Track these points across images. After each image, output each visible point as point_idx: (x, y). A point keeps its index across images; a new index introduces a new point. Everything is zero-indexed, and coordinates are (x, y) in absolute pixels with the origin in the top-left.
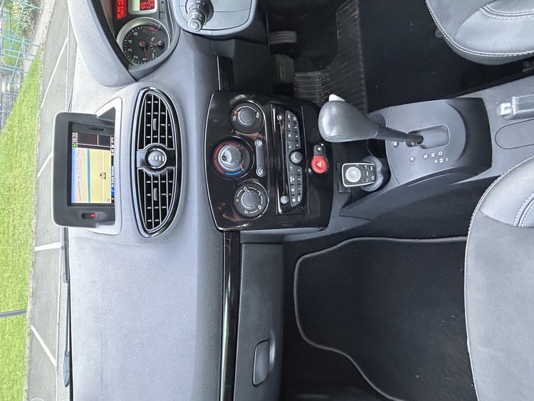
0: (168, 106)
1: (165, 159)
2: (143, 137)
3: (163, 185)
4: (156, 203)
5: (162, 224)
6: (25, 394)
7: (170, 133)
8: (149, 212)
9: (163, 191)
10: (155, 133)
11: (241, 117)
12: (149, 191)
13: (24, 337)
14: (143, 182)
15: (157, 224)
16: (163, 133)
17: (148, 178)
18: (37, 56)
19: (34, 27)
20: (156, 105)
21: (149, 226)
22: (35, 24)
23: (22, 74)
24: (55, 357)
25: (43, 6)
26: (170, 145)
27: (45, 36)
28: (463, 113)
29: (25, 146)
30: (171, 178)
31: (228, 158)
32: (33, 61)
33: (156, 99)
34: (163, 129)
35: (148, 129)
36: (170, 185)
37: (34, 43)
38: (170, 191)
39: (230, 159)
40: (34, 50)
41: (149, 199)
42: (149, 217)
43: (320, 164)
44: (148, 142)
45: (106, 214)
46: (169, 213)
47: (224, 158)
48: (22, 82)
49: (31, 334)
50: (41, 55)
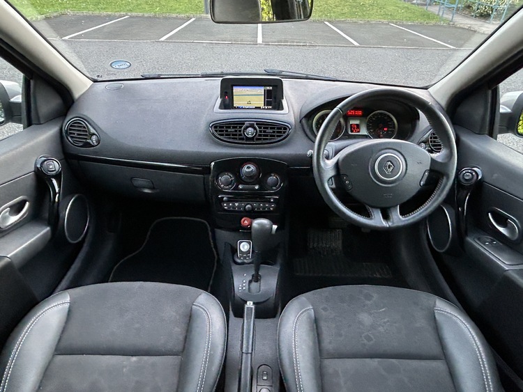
0: (279, 139)
1: (250, 136)
2: (263, 125)
3: (236, 135)
4: (227, 131)
5: (215, 133)
6: (141, 14)
7: (264, 139)
8: (223, 127)
9: (233, 135)
10: (265, 132)
11: (272, 178)
12: (234, 127)
13: (187, 12)
14: (238, 125)
15: (216, 131)
16: (264, 136)
17: (241, 127)
18: (441, 19)
19: (473, 16)
20: (280, 132)
21: (216, 127)
22: (476, 16)
23: (426, 5)
24: (166, 39)
25: (493, 24)
26: (258, 139)
27: (462, 26)
28: (265, 303)
29: (354, 10)
30: (240, 139)
31: (249, 169)
32: (438, 15)
33: (284, 132)
34: (267, 136)
35: (267, 128)
36: (236, 139)
37: (455, 16)
38: (233, 138)
39: (247, 170)
40: (448, 16)
41: (229, 127)
42: (220, 127)
43: (246, 222)
44: (260, 128)
45: (227, 103)
46: (221, 137)
47: (248, 168)
48: (418, 4)
49: (189, 18)
50: (442, 22)
